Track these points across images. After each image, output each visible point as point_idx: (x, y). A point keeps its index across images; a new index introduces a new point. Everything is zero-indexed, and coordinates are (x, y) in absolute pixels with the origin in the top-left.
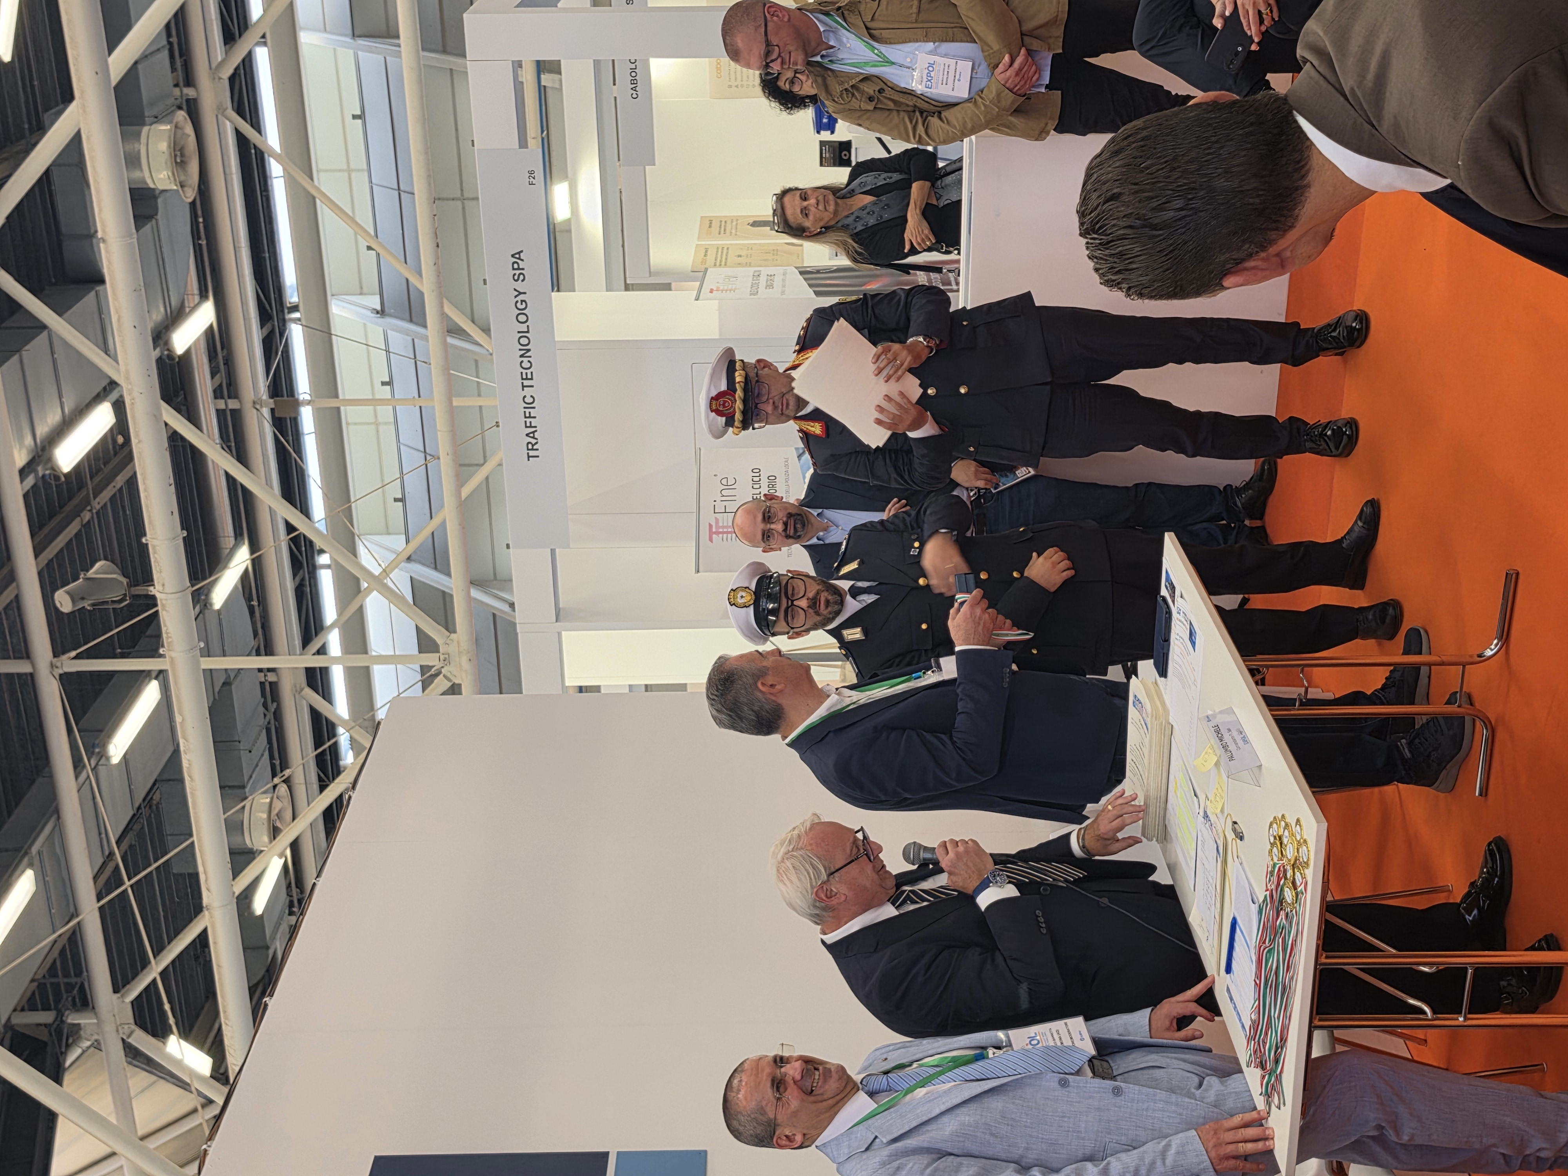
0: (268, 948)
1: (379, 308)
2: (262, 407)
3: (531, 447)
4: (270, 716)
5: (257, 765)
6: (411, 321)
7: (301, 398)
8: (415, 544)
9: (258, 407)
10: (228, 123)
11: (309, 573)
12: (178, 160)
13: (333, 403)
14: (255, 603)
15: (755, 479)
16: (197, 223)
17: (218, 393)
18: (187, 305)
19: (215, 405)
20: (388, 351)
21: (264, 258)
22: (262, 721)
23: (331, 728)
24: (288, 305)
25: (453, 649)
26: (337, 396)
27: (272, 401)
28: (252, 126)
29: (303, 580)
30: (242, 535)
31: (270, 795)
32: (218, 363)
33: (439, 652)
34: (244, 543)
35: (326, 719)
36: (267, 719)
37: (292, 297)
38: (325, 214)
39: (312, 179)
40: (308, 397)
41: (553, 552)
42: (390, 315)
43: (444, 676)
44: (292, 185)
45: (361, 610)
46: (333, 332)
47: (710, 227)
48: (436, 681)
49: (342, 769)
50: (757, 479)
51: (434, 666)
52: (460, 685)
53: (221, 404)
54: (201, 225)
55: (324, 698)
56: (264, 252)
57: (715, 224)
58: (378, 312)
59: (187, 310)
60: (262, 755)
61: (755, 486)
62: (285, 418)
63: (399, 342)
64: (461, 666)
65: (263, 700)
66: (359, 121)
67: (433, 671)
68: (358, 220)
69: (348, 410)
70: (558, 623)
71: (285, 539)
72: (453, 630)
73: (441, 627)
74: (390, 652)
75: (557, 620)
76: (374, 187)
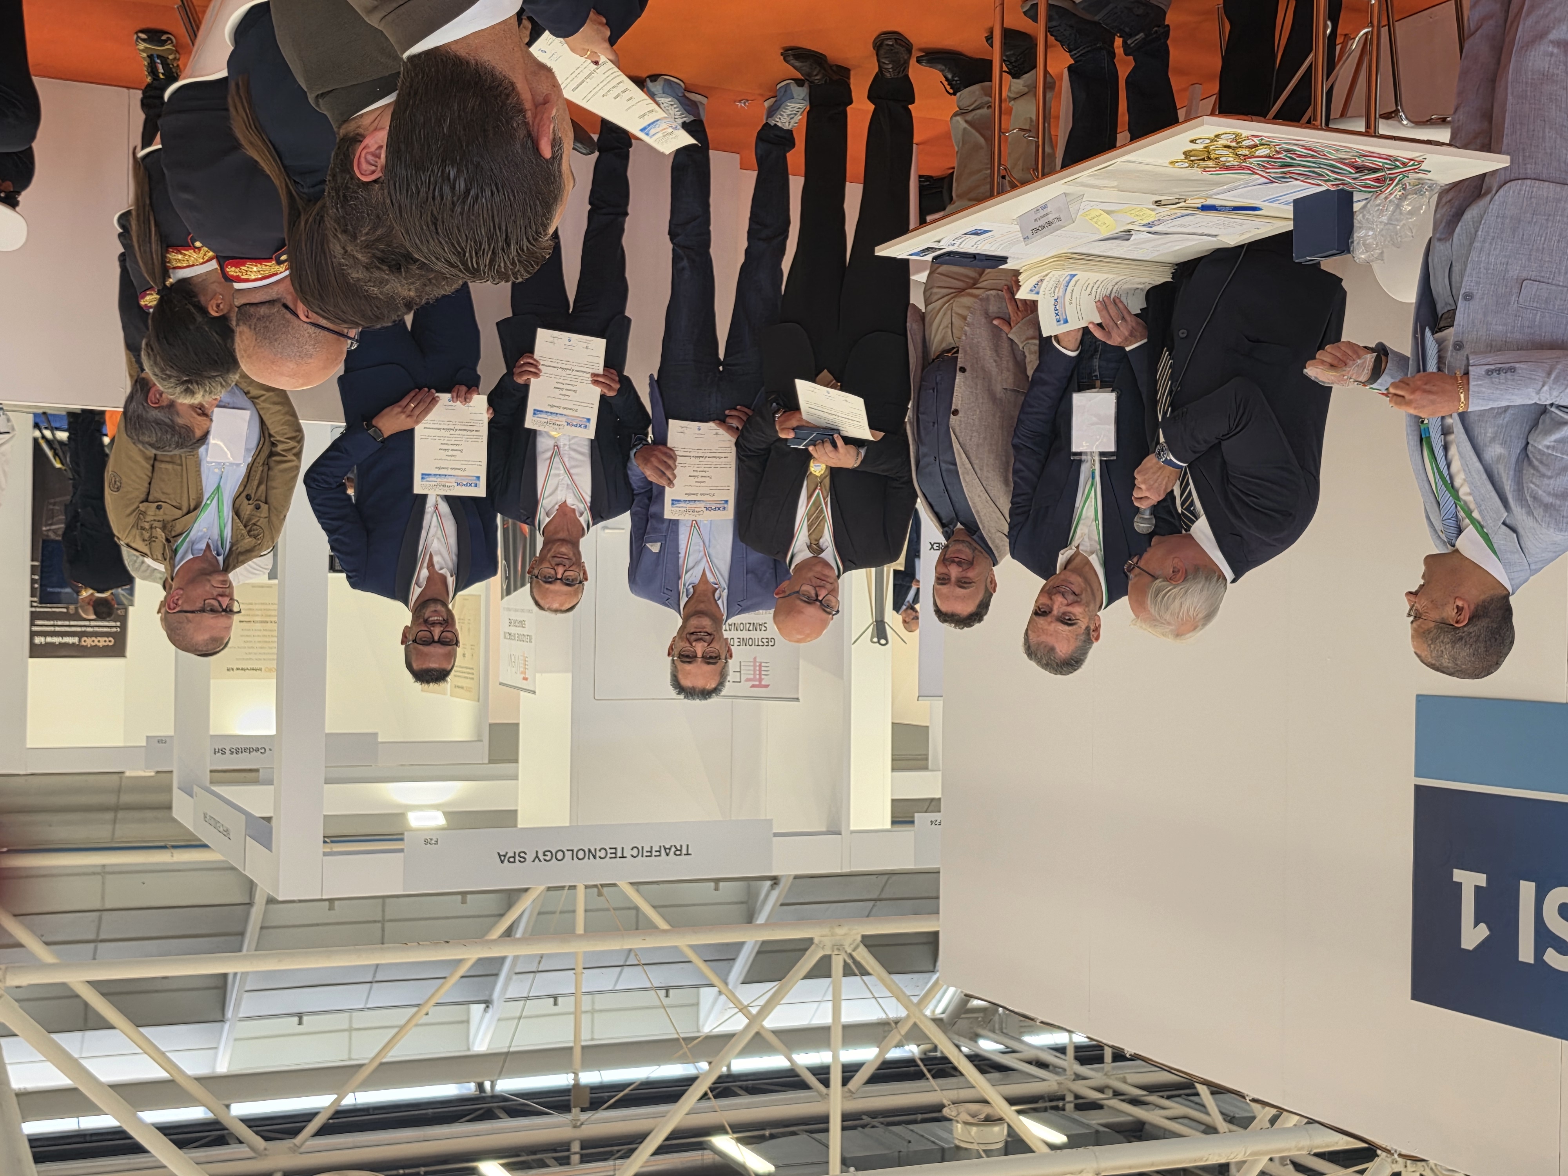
0: (1097, 1132)
1: (483, 1006)
2: (579, 1120)
3: (678, 852)
4: (875, 1122)
5: (922, 1136)
6: (497, 975)
7: (572, 1082)
8: (715, 980)
9: (579, 1123)
13: (577, 1053)
14: (767, 1133)
17: (564, 1162)
19: (575, 1165)
20: (527, 998)
21: (433, 1113)
22: (880, 1131)
23: (886, 1065)
24: (478, 1092)
25: (828, 942)
26: (571, 1048)
27: (573, 1110)
28: (309, 1121)
29: (741, 1087)
30: (701, 1143)
31: (954, 1123)
32: (532, 1163)
33: (831, 955)
34: (709, 1141)
35: (878, 1069)
36: (878, 1125)
37: (469, 1089)
38: (397, 1054)
39: (361, 1066)
40: (572, 1076)
41: (776, 835)
42: (491, 994)
43: (855, 950)
44: (367, 1085)
45: (777, 1033)
46: (505, 1050)
48: (858, 958)
49: (923, 1056)
51: (845, 961)
52: (864, 937)
53: (576, 1158)
55: (857, 1071)
56: (426, 1114)
58: (488, 1007)
60: (912, 1130)
62: (591, 1098)
63: (519, 988)
64: (845, 935)
65: (860, 1129)
66: (305, 1018)
67: (849, 961)
68: (402, 1022)
69: (583, 1038)
70: (843, 833)
71: (714, 1103)
72: (810, 941)
73: (808, 953)
74: (830, 1005)
75: (840, 834)
76: (368, 1006)
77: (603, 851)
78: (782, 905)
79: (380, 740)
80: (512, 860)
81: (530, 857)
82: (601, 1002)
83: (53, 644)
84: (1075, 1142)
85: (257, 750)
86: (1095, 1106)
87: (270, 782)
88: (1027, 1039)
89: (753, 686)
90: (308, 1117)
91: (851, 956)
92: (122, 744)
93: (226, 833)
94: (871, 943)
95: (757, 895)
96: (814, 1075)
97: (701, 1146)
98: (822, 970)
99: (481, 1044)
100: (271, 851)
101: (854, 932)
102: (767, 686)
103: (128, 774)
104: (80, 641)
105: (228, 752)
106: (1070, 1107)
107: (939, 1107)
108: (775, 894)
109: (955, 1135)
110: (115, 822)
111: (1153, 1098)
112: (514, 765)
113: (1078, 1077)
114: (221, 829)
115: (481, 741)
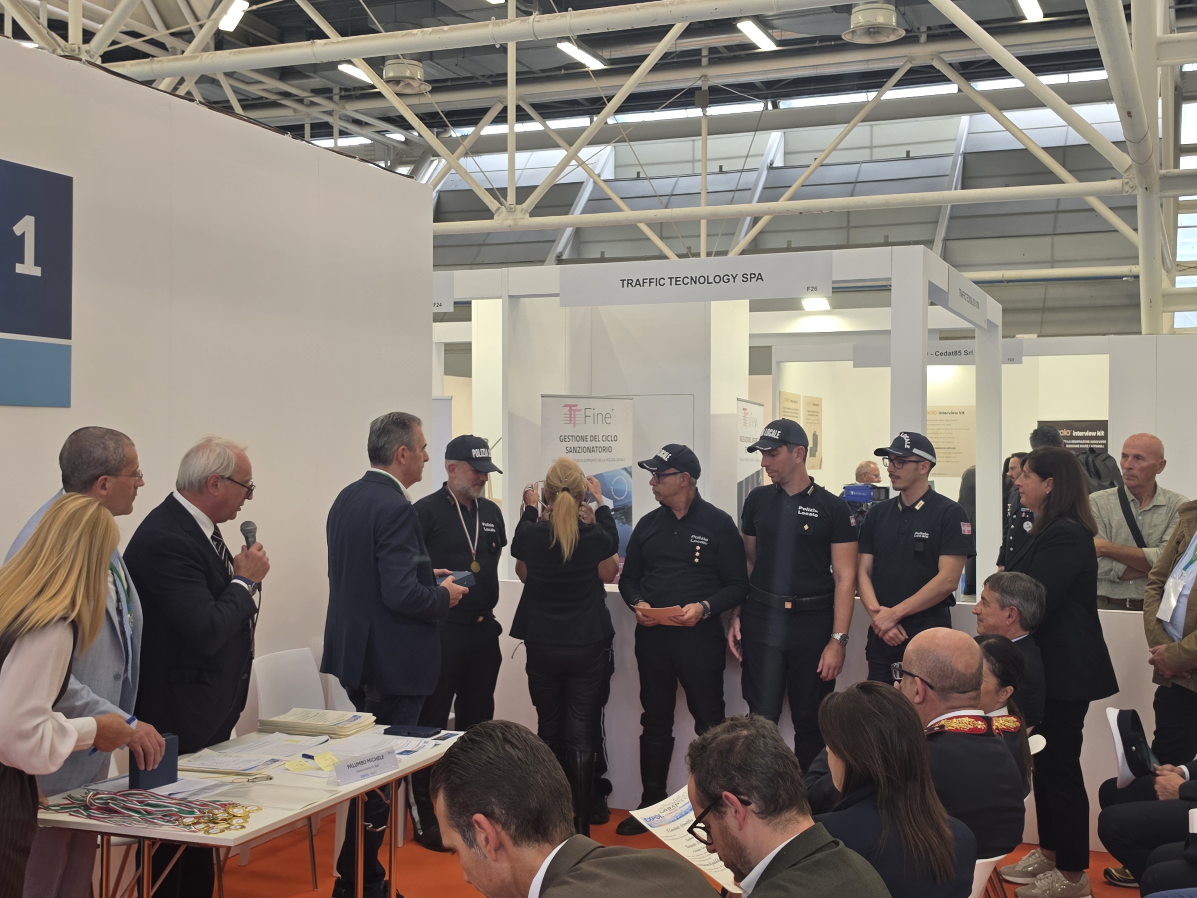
0: (317, 73)
1: (774, 165)
2: (702, 81)
3: (630, 283)
4: (482, 80)
5: (447, 69)
6: (764, 188)
7: (708, 109)
8: (604, 186)
9: (703, 78)
10: (902, 63)
11: (588, 109)
12: (871, 30)
13: (704, 131)
14: (563, 72)
15: (609, 438)
16: (831, 41)
17: (713, 50)
18: (774, 31)
19: (704, 48)
20: (742, 171)
21: (810, 86)
22: (479, 73)
23: (475, 122)
24: (778, 101)
25: (519, 214)
26: (709, 134)
27: (707, 88)
28: (900, 80)
29: (583, 105)
30: (612, 64)
31: (423, 79)
32: (736, 51)
33: (517, 204)
34: (605, 65)
35: (481, 119)
36: (480, 78)
37: (783, 103)
38: (838, 130)
39: (863, 121)
40: (708, 114)
41: (557, 295)
42: (768, 174)
43: (499, 208)
44: (859, 106)
45: (556, 146)
46: (757, 133)
47: (814, 405)
48: (496, 202)
49: (447, 128)
50: (609, 439)
51: (506, 200)
52: (492, 218)
53: (705, 53)
54: (829, 43)
55: (496, 117)
57: (815, 408)
58: (771, 164)
59: (770, 31)
60: (455, 73)
61: (604, 437)
62: (694, 97)
63: (748, 178)
64: (506, 219)
65: (494, 75)
66: (905, 155)
67: (502, 200)
68: (834, 153)
69: (701, 142)
70: (507, 297)
71: (602, 94)
72: (532, 215)
73: (534, 206)
74: (516, 168)
75: (510, 297)
76: (858, 165)
77: (685, 283)
78: (554, 241)
79: (852, 362)
80: (752, 276)
81: (739, 278)
82: (687, 169)
83: (1091, 431)
84: (333, 65)
85: (941, 354)
86: (317, 92)
87: (931, 331)
88: (369, 142)
89: (576, 406)
90: (901, 84)
91: (502, 204)
92: (1040, 357)
93: (962, 294)
94: (487, 214)
95: (572, 248)
96: (528, 115)
97: (612, 61)
98: (523, 193)
99: (776, 137)
100: (930, 282)
101: (499, 222)
102: (566, 406)
103: (1035, 336)
104: (1072, 433)
105: (963, 353)
106: (336, 91)
107: (433, 91)
108: (559, 249)
109: (422, 70)
110: (1045, 300)
111: (273, 97)
112: (752, 345)
113: (330, 113)
114: (966, 296)
115: (777, 362)
